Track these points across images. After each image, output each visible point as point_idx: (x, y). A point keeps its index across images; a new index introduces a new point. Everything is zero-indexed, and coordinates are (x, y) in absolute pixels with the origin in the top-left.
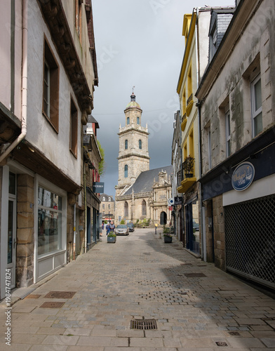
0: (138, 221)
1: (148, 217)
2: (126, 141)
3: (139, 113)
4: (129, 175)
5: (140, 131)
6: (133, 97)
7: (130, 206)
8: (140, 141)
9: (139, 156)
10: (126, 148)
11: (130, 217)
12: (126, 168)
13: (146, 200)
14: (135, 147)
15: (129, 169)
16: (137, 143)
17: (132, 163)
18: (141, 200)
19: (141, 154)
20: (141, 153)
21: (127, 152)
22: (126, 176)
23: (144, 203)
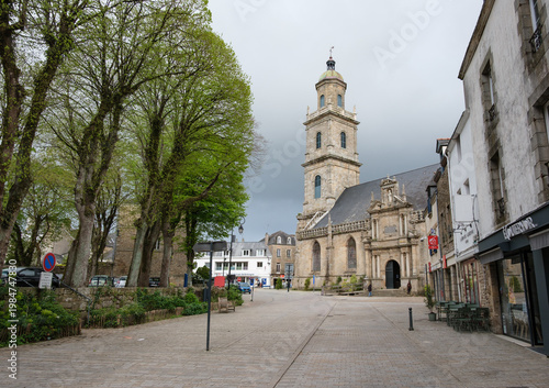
0: (340, 280)
1: (360, 271)
2: (319, 134)
3: (340, 89)
4: (324, 194)
5: (342, 117)
6: (331, 64)
7: (323, 250)
8: (343, 134)
9: (341, 160)
10: (318, 146)
11: (323, 272)
12: (318, 181)
13: (357, 237)
14: (334, 143)
15: (323, 184)
16: (338, 137)
17: (329, 172)
18: (345, 237)
19: (345, 157)
20: (344, 154)
21: (319, 154)
22: (317, 195)
23: (351, 244)
